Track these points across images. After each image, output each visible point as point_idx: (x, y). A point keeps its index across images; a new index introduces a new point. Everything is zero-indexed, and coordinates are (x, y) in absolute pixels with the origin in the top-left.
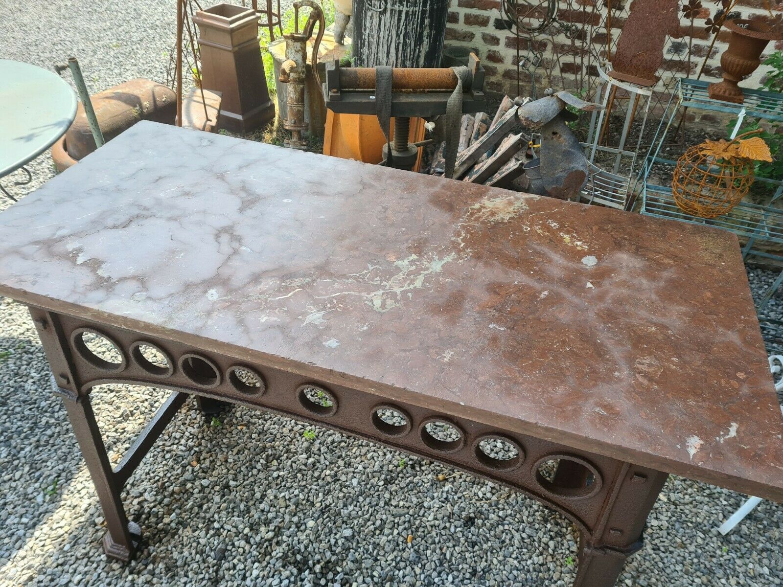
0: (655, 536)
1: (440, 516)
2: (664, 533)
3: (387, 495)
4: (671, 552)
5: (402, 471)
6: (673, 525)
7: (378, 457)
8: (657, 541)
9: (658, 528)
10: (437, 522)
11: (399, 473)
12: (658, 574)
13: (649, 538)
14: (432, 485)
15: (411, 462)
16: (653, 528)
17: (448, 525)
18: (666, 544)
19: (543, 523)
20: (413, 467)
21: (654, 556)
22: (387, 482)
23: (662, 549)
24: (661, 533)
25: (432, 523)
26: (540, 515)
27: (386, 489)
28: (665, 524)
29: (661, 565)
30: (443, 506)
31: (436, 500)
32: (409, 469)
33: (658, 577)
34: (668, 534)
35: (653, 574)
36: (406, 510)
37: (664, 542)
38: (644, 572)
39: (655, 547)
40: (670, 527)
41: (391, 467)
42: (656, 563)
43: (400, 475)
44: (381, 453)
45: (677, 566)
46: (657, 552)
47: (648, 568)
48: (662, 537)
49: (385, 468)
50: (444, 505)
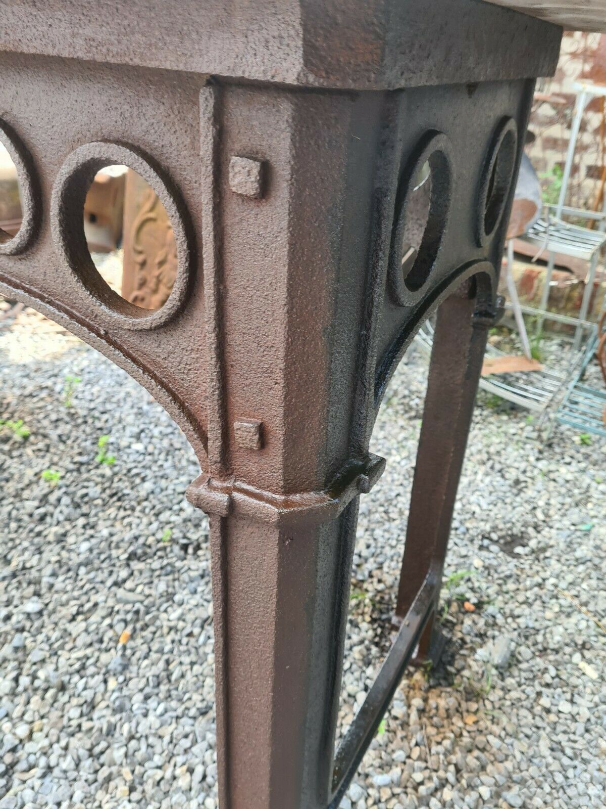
0: (560, 728)
1: (190, 617)
2: (580, 727)
3: (124, 573)
4: (585, 761)
5: (164, 548)
6: (599, 718)
7: (138, 525)
8: (562, 738)
9: (569, 717)
10: (181, 624)
11: (158, 550)
12: (550, 794)
13: (548, 729)
14: (202, 576)
15: (185, 541)
16: (561, 715)
17: (196, 631)
18: (576, 746)
19: (361, 664)
20: (185, 548)
21: (550, 760)
22: (132, 556)
23: (569, 752)
24: (573, 726)
25: (172, 624)
26: (360, 652)
27: (128, 565)
28: (585, 713)
29: (559, 778)
30: (203, 605)
31: (198, 596)
32: (176, 549)
33: (548, 798)
34: (587, 731)
35: (539, 790)
36: (141, 598)
37: (575, 742)
38: (523, 782)
39: (555, 746)
40: (593, 720)
41: (151, 540)
42: (551, 773)
43: (159, 553)
44: (145, 520)
45: (591, 787)
46: (558, 754)
47: (533, 778)
48: (574, 733)
49: (141, 540)
50: (205, 603)
